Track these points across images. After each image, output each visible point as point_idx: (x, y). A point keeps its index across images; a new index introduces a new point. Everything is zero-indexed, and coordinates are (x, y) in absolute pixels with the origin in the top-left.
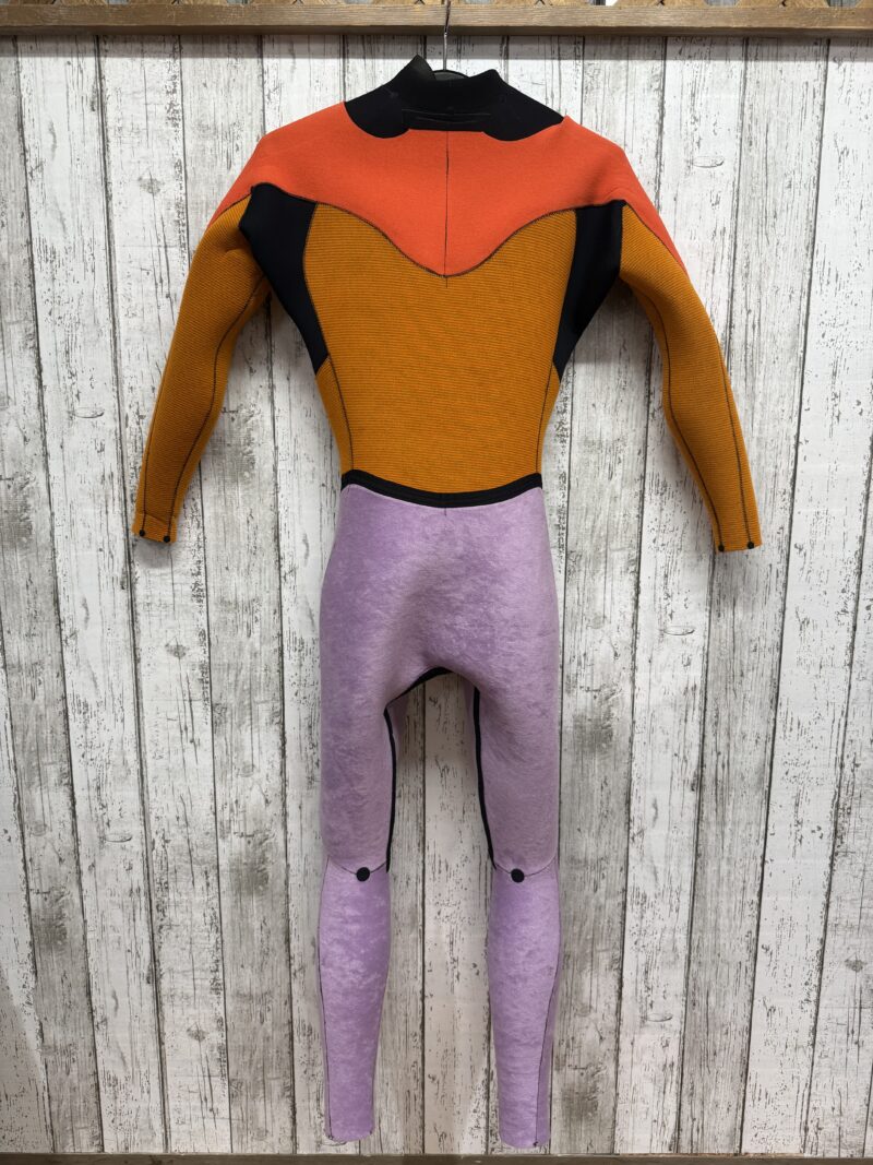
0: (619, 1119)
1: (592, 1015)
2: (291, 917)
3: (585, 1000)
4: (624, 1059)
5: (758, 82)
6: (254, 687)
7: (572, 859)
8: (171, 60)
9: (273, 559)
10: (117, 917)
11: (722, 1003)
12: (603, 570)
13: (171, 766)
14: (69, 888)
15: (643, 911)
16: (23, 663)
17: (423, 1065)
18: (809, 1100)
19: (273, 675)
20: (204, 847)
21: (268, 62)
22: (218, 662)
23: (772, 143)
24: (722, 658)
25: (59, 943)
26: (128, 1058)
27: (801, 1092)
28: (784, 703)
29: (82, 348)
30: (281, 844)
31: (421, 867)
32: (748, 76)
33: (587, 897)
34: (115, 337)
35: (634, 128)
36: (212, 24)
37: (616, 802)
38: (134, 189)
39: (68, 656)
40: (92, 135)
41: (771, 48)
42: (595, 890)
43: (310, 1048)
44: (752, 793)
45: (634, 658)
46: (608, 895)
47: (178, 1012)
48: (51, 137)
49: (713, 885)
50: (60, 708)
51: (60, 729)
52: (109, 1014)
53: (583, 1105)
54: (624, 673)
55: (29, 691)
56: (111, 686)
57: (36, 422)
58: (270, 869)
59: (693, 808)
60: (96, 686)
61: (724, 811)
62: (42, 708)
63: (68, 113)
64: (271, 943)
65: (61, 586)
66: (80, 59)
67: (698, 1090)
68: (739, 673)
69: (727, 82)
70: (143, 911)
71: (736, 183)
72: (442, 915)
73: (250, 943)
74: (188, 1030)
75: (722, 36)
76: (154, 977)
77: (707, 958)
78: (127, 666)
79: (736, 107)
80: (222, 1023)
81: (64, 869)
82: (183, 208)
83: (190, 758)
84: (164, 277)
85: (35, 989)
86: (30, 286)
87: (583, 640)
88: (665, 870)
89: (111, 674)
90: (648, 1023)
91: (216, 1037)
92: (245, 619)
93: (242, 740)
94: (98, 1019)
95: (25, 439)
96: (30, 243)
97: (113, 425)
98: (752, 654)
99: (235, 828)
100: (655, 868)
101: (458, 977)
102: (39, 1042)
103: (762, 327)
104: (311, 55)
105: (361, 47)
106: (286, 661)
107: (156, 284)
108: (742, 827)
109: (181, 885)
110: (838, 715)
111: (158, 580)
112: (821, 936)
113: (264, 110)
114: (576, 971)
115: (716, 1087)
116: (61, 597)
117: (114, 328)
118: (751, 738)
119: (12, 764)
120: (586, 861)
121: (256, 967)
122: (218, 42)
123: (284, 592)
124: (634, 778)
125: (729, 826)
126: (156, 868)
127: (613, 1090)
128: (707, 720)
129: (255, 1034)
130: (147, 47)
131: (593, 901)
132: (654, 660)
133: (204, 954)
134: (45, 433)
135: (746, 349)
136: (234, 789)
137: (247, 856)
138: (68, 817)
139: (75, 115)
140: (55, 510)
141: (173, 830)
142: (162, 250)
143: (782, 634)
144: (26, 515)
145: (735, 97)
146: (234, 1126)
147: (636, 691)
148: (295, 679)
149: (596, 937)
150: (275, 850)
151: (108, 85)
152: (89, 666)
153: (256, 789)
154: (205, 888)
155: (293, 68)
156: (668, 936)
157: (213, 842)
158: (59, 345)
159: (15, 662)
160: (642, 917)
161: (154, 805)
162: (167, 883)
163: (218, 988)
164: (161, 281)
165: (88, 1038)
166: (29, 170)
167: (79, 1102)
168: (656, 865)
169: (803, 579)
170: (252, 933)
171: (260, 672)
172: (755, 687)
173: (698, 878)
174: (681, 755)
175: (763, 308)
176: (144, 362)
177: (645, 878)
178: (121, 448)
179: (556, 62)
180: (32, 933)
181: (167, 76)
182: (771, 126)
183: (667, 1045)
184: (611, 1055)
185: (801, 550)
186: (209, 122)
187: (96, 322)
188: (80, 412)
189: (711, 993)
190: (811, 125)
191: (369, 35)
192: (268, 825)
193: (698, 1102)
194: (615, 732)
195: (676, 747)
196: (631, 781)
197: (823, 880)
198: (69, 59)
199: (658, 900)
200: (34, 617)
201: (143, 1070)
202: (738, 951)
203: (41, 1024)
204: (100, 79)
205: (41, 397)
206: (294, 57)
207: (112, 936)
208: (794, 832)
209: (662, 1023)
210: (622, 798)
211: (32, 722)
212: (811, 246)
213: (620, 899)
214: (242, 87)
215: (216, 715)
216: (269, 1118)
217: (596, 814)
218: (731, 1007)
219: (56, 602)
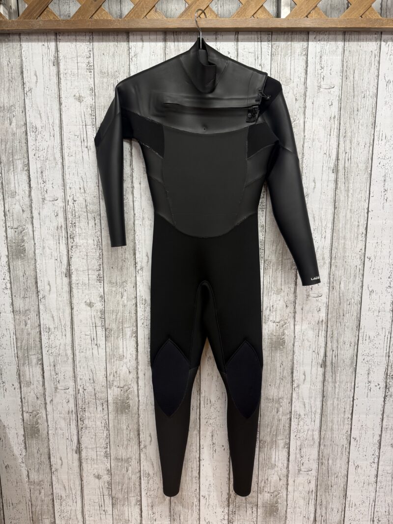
0: (289, 516)
1: (276, 469)
2: (140, 424)
3: (273, 462)
4: (290, 488)
5: (350, 51)
6: (124, 320)
7: (267, 399)
8: (88, 43)
9: (133, 263)
10: (63, 424)
11: (335, 464)
12: (280, 268)
13: (87, 356)
14: (41, 410)
15: (299, 422)
16: (21, 310)
17: (200, 491)
18: (374, 508)
19: (132, 315)
20: (102, 392)
21: (132, 44)
22: (108, 309)
23: (356, 78)
24: (335, 308)
25: (36, 435)
26: (67, 487)
27: (371, 504)
28: (363, 328)
29: (49, 171)
30: (136, 391)
31: (199, 402)
32: (345, 49)
33: (274, 415)
34: (63, 165)
35: (295, 72)
36: (107, 27)
37: (286, 374)
38: (72, 100)
39: (41, 307)
40: (54, 77)
41: (355, 36)
42: (277, 412)
43: (148, 483)
44: (348, 368)
45: (295, 308)
46: (283, 414)
47: (90, 467)
48: (35, 77)
49: (330, 410)
50: (38, 330)
51: (38, 340)
52: (58, 467)
53: (272, 510)
54: (290, 315)
55: (24, 323)
56: (60, 320)
57: (28, 203)
58: (131, 402)
59: (322, 375)
60: (54, 320)
61: (335, 377)
62: (29, 330)
63: (43, 67)
64: (131, 436)
65: (39, 276)
66: (49, 43)
67: (324, 503)
68: (342, 314)
69: (336, 51)
70: (74, 421)
71: (340, 96)
72: (208, 423)
73: (122, 435)
74: (94, 475)
75: (334, 31)
76: (79, 451)
77: (328, 443)
78: (68, 310)
79: (340, 63)
80: (109, 472)
81: (39, 402)
82: (94, 108)
83: (95, 352)
84: (85, 139)
85: (25, 456)
86: (25, 143)
87: (272, 300)
88: (309, 403)
89: (61, 314)
90: (301, 472)
91: (106, 478)
92: (120, 290)
93: (118, 344)
94: (53, 470)
95: (23, 211)
96: (26, 124)
97: (62, 204)
98: (348, 306)
99: (115, 383)
100: (304, 402)
101: (215, 451)
102: (27, 480)
103: (352, 160)
104: (150, 40)
105: (172, 36)
106: (138, 309)
107: (81, 142)
108: (344, 384)
109: (91, 409)
110: (387, 333)
111: (81, 273)
112: (380, 433)
113: (129, 65)
114: (268, 449)
115: (332, 502)
116: (38, 280)
117: (63, 161)
118: (348, 344)
119: (16, 355)
120: (273, 399)
121: (124, 446)
122: (109, 35)
123: (138, 278)
124: (295, 362)
125: (338, 383)
126: (80, 402)
127: (285, 503)
128: (328, 336)
129: (124, 476)
130: (78, 38)
131: (276, 417)
132: (304, 309)
133: (101, 441)
134: (32, 208)
135: (345, 169)
136: (115, 366)
137: (120, 397)
138: (41, 379)
139: (46, 68)
140: (36, 242)
141: (88, 385)
142: (84, 127)
143: (361, 297)
144: (23, 244)
145: (340, 58)
146: (114, 518)
147: (296, 323)
148: (142, 317)
149: (278, 433)
150: (133, 393)
151: (61, 55)
152: (51, 312)
153: (125, 366)
154: (102, 411)
155: (143, 46)
156: (310, 433)
157: (106, 390)
158: (38, 169)
159: (18, 309)
160: (298, 424)
161: (79, 373)
162: (85, 408)
163: (107, 455)
164: (84, 141)
165: (49, 478)
166: (25, 92)
167: (45, 507)
168: (305, 400)
169: (371, 272)
170: (123, 431)
171: (127, 314)
172: (350, 321)
173: (324, 406)
174: (316, 351)
175: (353, 151)
176: (76, 177)
177: (300, 407)
178: (66, 214)
179: (259, 43)
180: (24, 431)
181: (86, 50)
182: (356, 71)
183: (310, 482)
184: (284, 487)
185: (370, 259)
186: (105, 70)
187: (55, 159)
188: (48, 199)
189: (330, 459)
190: (374, 70)
191: (176, 32)
192: (130, 383)
193: (324, 509)
194: (286, 341)
195: (314, 348)
196: (293, 363)
197: (380, 408)
198: (44, 43)
199: (306, 416)
200: (26, 290)
201: (74, 492)
202: (342, 440)
203: (28, 472)
204: (57, 52)
205: (30, 192)
206: (143, 42)
207: (60, 432)
208: (367, 386)
209: (308, 472)
210: (290, 371)
211: (26, 336)
212: (374, 124)
213: (288, 416)
214: (120, 55)
215: (107, 333)
216: (130, 514)
217: (278, 378)
218: (339, 465)
219: (36, 283)
